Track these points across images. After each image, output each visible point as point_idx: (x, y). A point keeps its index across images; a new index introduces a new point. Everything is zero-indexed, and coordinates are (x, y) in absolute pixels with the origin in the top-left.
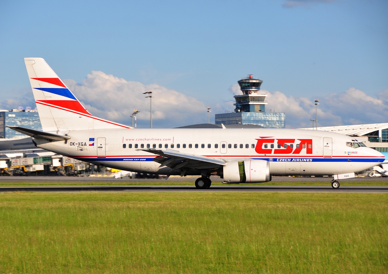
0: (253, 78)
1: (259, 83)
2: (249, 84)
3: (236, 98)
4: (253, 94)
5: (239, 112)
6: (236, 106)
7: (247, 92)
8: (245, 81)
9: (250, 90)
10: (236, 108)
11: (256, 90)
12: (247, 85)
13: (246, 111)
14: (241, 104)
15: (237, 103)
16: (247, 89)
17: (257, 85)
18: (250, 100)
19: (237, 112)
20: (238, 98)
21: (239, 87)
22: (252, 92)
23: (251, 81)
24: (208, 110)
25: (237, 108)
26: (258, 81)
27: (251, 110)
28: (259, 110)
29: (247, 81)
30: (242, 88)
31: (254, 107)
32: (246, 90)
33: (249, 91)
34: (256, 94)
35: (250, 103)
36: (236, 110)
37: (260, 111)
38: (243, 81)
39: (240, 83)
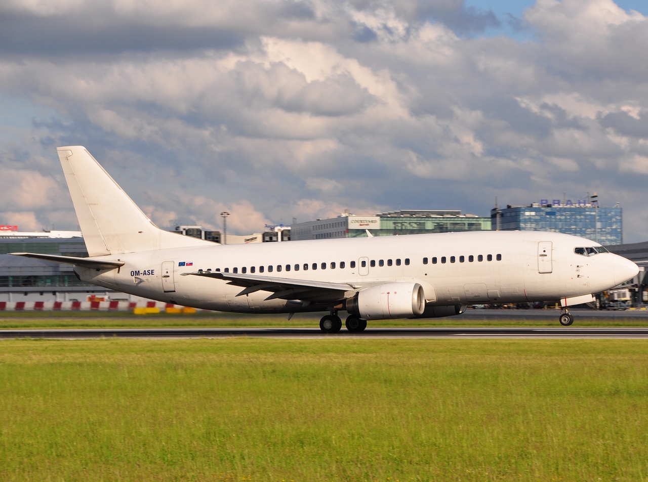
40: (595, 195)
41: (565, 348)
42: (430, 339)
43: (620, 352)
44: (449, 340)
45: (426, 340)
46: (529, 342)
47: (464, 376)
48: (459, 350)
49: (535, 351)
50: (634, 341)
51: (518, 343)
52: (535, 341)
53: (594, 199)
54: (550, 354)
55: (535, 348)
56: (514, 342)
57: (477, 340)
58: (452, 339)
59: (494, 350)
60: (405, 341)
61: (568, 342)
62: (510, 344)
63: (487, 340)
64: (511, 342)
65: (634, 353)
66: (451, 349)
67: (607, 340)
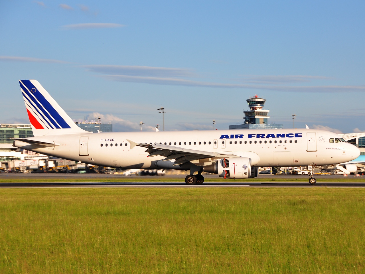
0: (259, 98)
1: (263, 101)
2: (255, 102)
3: (245, 113)
4: (258, 110)
6: (246, 119)
8: (252, 100)
9: (256, 106)
10: (245, 121)
11: (261, 106)
12: (253, 102)
13: (253, 123)
15: (246, 117)
17: (261, 103)
18: (256, 115)
19: (246, 124)
20: (247, 113)
21: (248, 105)
22: (258, 108)
23: (256, 100)
24: (213, 123)
25: (246, 121)
26: (262, 100)
27: (256, 122)
29: (254, 100)
30: (250, 106)
31: (259, 120)
32: (253, 107)
33: (255, 108)
34: (261, 109)
35: (255, 117)
37: (264, 123)
38: (250, 99)
39: (248, 101)
40: (99, 118)
41: (84, 192)
42: (16, 188)
43: (110, 194)
44: (26, 189)
45: (14, 189)
46: (66, 189)
47: (34, 206)
48: (31, 194)
49: (69, 194)
50: (117, 189)
51: (61, 190)
52: (69, 189)
53: (99, 120)
54: (77, 195)
55: (69, 192)
56: (58, 189)
57: (40, 188)
58: (27, 188)
59: (49, 194)
60: (2, 189)
61: (85, 190)
62: (57, 190)
63: (45, 188)
64: (57, 189)
65: (117, 194)
66: (27, 193)
67: (105, 188)
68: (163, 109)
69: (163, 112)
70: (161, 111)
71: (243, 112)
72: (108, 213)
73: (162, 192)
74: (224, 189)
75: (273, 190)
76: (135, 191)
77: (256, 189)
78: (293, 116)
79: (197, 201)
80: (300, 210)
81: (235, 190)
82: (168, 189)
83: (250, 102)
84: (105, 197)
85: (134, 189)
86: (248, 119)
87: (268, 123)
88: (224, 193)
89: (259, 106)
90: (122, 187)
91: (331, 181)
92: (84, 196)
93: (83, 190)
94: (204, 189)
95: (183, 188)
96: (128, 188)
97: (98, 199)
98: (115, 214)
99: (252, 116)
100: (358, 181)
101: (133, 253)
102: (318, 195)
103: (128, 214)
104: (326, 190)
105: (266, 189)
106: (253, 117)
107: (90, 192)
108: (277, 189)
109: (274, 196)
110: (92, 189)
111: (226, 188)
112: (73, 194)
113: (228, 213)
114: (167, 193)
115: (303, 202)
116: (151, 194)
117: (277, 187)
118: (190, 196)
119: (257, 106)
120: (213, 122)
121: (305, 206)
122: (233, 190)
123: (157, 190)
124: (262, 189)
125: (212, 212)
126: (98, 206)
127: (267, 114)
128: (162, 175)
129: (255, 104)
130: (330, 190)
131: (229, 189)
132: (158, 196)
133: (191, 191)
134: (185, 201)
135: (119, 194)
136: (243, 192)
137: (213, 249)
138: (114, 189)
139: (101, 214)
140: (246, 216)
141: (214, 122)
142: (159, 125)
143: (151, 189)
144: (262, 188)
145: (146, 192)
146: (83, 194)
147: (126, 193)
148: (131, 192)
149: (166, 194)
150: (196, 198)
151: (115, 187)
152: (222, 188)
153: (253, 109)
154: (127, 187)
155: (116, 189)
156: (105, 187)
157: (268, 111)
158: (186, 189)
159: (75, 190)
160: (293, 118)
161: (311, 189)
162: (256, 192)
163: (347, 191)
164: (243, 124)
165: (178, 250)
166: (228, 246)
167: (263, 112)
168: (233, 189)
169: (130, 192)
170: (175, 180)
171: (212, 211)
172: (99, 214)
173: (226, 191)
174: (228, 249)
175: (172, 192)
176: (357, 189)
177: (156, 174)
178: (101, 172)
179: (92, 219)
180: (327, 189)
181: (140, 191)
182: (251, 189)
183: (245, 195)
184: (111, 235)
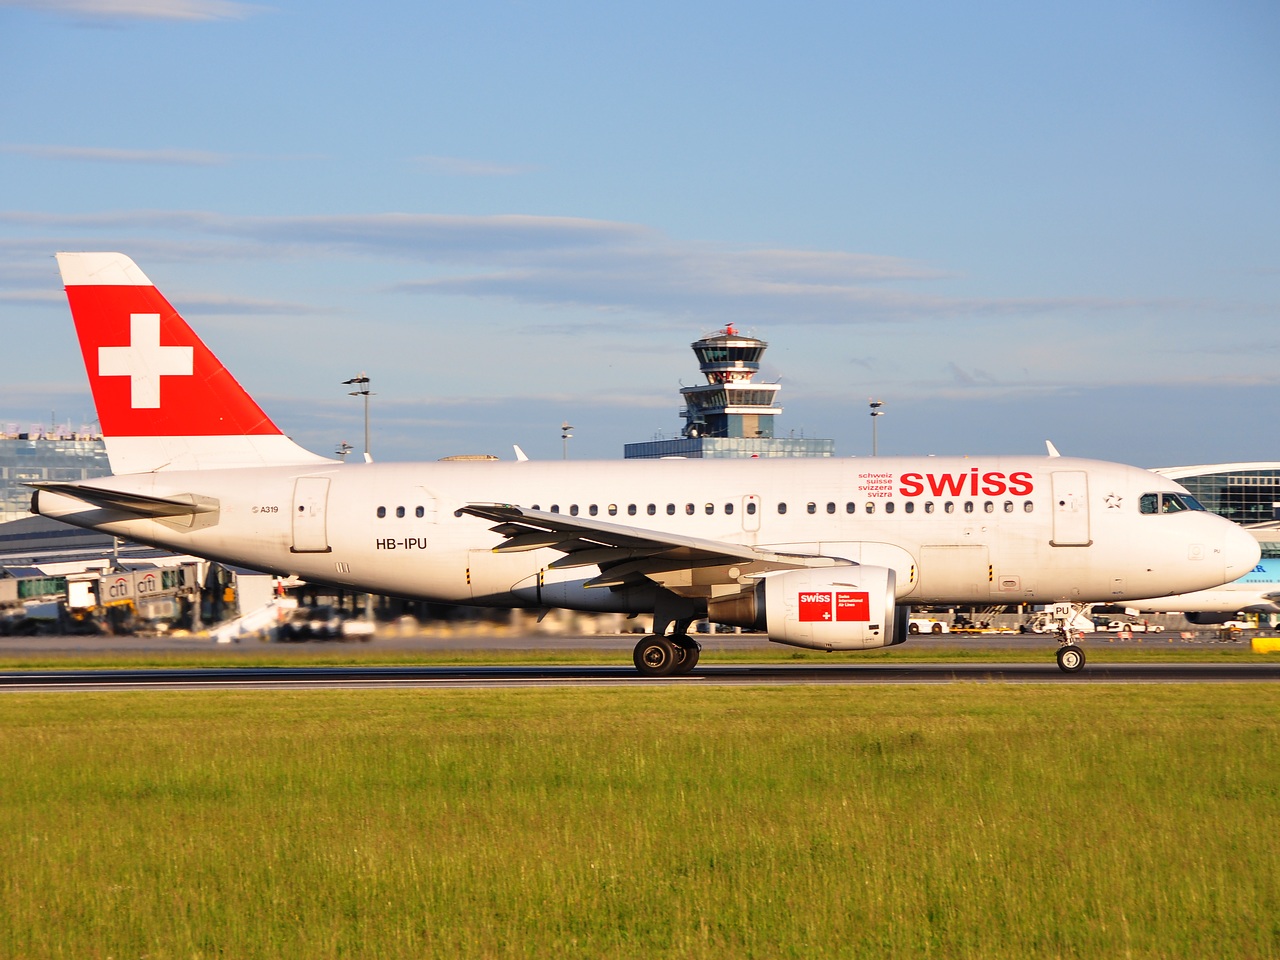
0: (738, 335)
1: (755, 349)
2: (725, 353)
3: (685, 394)
4: (738, 384)
5: (694, 438)
6: (689, 417)
7: (721, 378)
8: (712, 344)
9: (729, 369)
10: (688, 425)
11: (747, 369)
12: (719, 354)
13: (716, 436)
14: (701, 414)
15: (689, 411)
16: (719, 367)
17: (750, 355)
18: (728, 402)
19: (690, 437)
20: (694, 397)
21: (697, 363)
22: (735, 375)
23: (731, 344)
25: (690, 424)
26: (751, 344)
27: (729, 434)
28: (757, 430)
29: (720, 344)
30: (706, 367)
31: (741, 422)
32: (716, 370)
33: (724, 375)
34: (749, 381)
35: (727, 411)
36: (686, 431)
37: (759, 433)
38: (707, 342)
39: (699, 348)
68: (366, 380)
69: (366, 393)
70: (356, 387)
71: (679, 391)
72: (146, 793)
73: (362, 706)
74: (603, 692)
75: (794, 693)
76: (255, 705)
77: (728, 691)
78: (873, 405)
79: (497, 740)
80: (901, 774)
81: (648, 695)
82: (385, 697)
83: (703, 351)
84: (138, 729)
85: (252, 695)
86: (700, 418)
87: (776, 431)
88: (606, 709)
89: (739, 366)
90: (204, 689)
91: (1019, 659)
92: (54, 726)
93: (47, 702)
94: (525, 694)
95: (442, 691)
96: (227, 693)
97: (109, 735)
98: (178, 794)
99: (714, 408)
100: (1124, 658)
101: (246, 947)
102: (971, 713)
103: (224, 794)
104: (1003, 693)
105: (770, 690)
106: (717, 411)
107: (77, 707)
108: (810, 690)
109: (800, 716)
110: (83, 699)
111: (611, 689)
112: (6, 720)
113: (618, 784)
114: (382, 712)
115: (914, 739)
116: (318, 716)
117: (813, 684)
118: (473, 720)
119: (734, 366)
120: (563, 433)
121: (920, 757)
122: (640, 695)
123: (343, 697)
124: (753, 693)
125: (558, 785)
126: (108, 764)
127: (770, 399)
128: (364, 638)
129: (724, 358)
130: (1017, 694)
131: (625, 691)
132: (347, 723)
133: (477, 700)
134: (451, 740)
135: (192, 716)
136: (677, 705)
137: (562, 929)
138: (173, 695)
139: (118, 794)
140: (690, 799)
141: (565, 429)
142: (348, 444)
143: (319, 694)
144: (754, 690)
145: (299, 706)
146: (49, 718)
147: (219, 710)
148: (240, 709)
149: (378, 715)
150: (493, 729)
151: (175, 690)
152: (598, 689)
153: (715, 380)
154: (223, 689)
155: (181, 698)
156: (135, 690)
157: (777, 387)
158: (455, 694)
159: (18, 701)
160: (873, 414)
161: (942, 690)
162: (731, 706)
163: (1081, 699)
164: (680, 436)
165: (423, 934)
166: (620, 917)
167: (756, 392)
168: (641, 692)
169: (235, 710)
170: (413, 658)
171: (557, 782)
172: (113, 797)
173: (613, 701)
174: (621, 927)
175: (401, 707)
176: (1120, 690)
177: (339, 636)
178: (120, 632)
179: (82, 814)
180: (1006, 689)
181: (275, 705)
182: (709, 694)
183: (688, 716)
184: (158, 877)
